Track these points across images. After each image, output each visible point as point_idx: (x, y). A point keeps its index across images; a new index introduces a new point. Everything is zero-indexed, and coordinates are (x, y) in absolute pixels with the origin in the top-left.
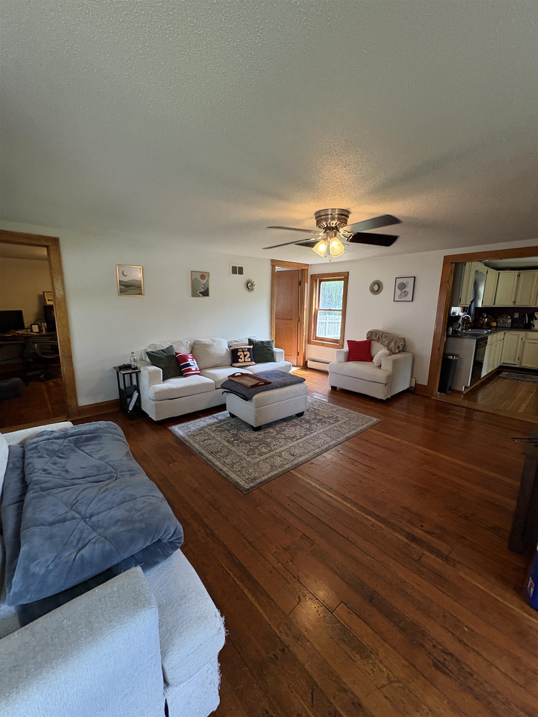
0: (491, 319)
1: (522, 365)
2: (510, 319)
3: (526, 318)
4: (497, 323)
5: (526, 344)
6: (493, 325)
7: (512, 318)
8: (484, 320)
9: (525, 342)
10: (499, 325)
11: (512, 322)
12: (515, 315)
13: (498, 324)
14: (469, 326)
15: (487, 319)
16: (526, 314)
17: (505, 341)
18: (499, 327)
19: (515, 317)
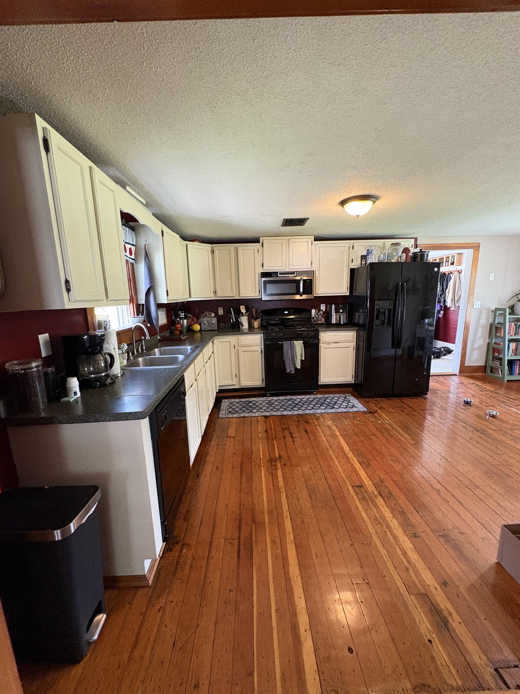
0: (193, 319)
1: (242, 385)
2: (214, 317)
3: (231, 313)
4: (200, 324)
5: (241, 354)
6: (195, 329)
7: (217, 315)
8: (183, 323)
9: (238, 350)
10: (204, 327)
11: (218, 322)
12: (219, 311)
13: (202, 326)
14: (159, 338)
15: (186, 320)
16: (232, 309)
17: (215, 355)
18: (204, 331)
19: (220, 314)
